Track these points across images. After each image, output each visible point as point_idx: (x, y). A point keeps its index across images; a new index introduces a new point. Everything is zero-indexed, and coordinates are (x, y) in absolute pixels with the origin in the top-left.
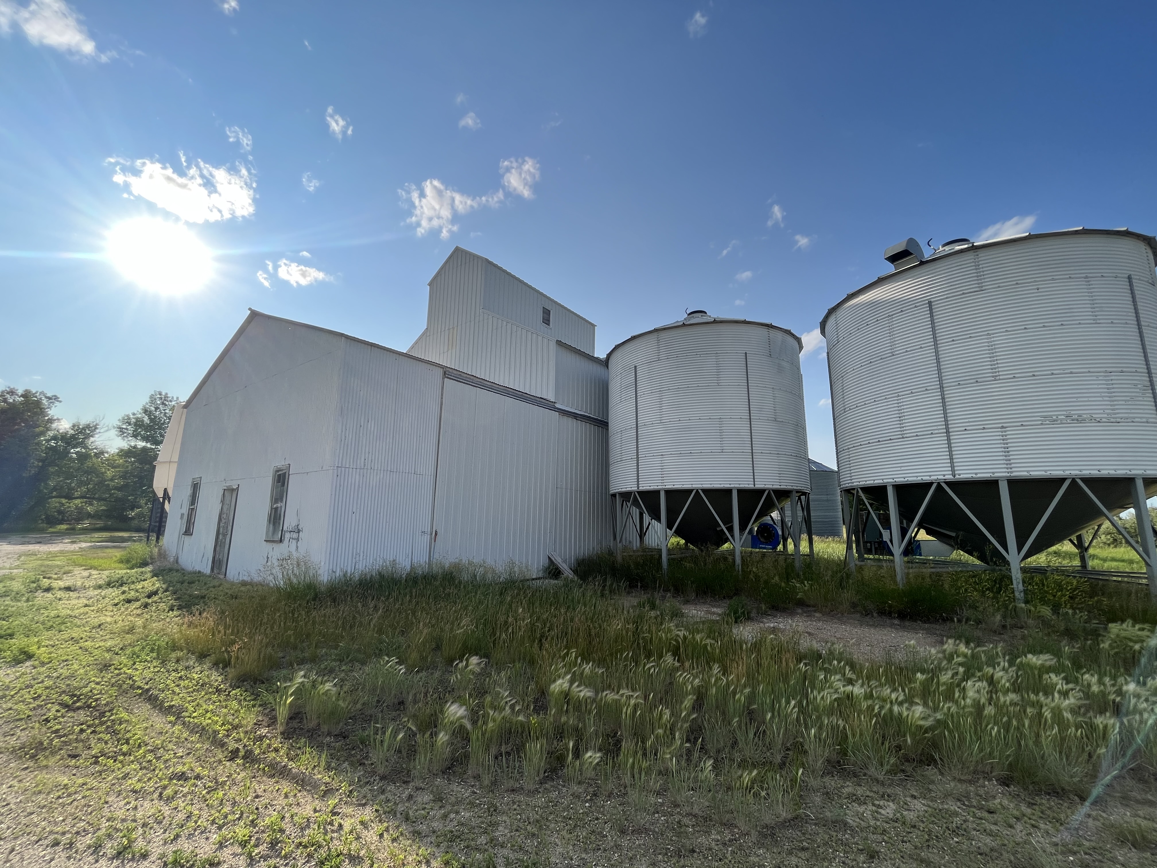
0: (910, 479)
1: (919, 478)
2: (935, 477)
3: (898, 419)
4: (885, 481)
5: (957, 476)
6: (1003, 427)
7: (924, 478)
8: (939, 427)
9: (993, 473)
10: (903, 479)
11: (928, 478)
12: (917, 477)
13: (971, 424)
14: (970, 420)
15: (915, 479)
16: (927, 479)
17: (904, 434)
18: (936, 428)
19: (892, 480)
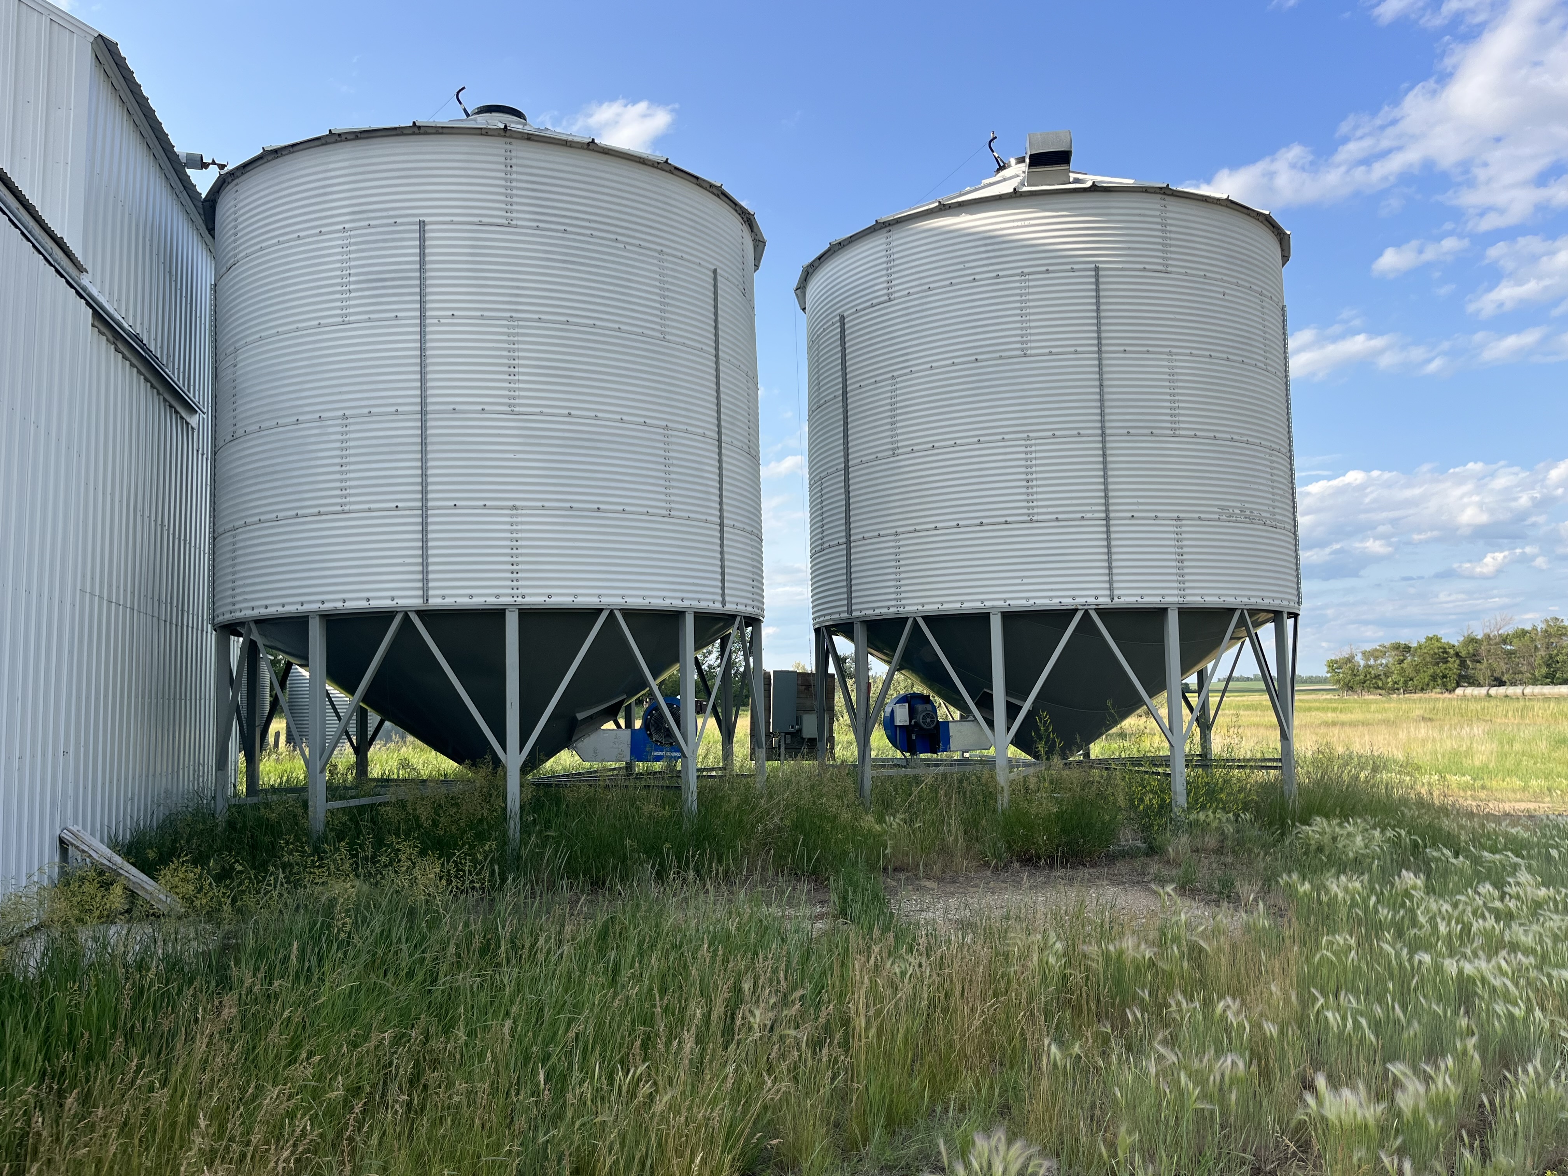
0: (1038, 602)
1: (1056, 601)
2: (1082, 600)
3: (1025, 483)
4: (988, 604)
5: (1116, 600)
6: (1179, 519)
7: (1064, 601)
8: (1094, 508)
9: (1163, 596)
10: (1024, 602)
11: (1070, 601)
12: (1051, 598)
13: (1141, 507)
14: (1140, 500)
15: (1047, 601)
16: (1068, 602)
17: (1033, 514)
18: (1088, 508)
19: (1001, 603)
